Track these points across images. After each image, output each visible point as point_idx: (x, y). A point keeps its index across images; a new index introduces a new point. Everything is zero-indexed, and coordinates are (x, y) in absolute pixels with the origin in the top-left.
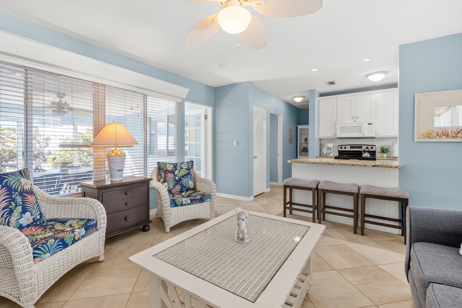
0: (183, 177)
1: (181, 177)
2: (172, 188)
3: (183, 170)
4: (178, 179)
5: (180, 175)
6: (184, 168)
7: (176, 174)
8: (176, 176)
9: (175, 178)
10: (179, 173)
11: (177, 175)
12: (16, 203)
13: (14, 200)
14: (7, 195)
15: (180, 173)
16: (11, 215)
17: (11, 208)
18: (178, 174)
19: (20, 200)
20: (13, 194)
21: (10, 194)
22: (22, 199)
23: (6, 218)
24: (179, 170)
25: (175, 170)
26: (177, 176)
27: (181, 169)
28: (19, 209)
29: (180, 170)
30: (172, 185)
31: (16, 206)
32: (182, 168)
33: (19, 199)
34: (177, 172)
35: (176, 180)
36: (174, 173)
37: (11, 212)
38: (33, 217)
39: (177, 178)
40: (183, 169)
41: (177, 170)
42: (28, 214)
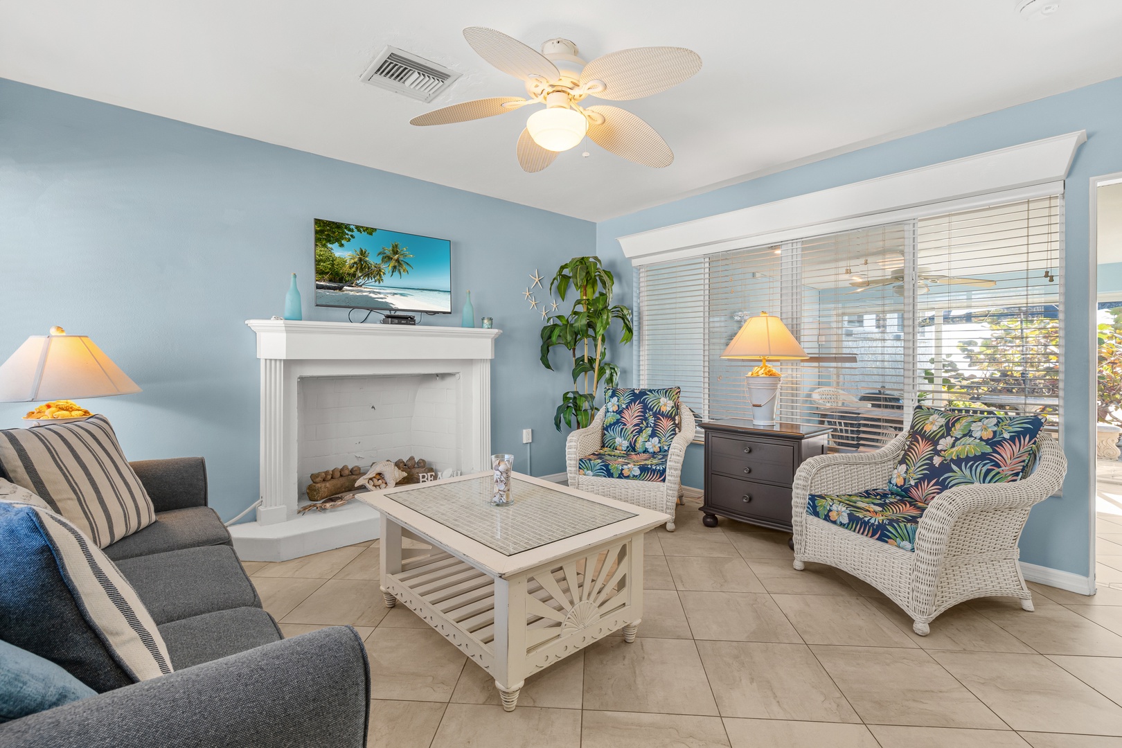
0: (958, 462)
1: (952, 460)
2: (912, 486)
3: (968, 442)
4: (937, 465)
5: (952, 453)
6: (977, 434)
7: (939, 448)
8: (937, 453)
9: (931, 459)
10: (953, 446)
11: (941, 450)
12: (647, 424)
13: (646, 419)
14: (642, 412)
15: (954, 449)
16: (639, 434)
17: (641, 427)
18: (945, 451)
19: (653, 422)
20: (646, 413)
21: (644, 412)
22: (655, 420)
23: (634, 436)
24: (957, 439)
25: (943, 436)
26: (939, 455)
27: (965, 436)
28: (649, 431)
29: (959, 439)
30: (915, 477)
31: (647, 427)
32: (969, 434)
33: (651, 420)
34: (944, 443)
35: (931, 465)
36: (936, 443)
37: (640, 431)
38: (659, 445)
39: (937, 461)
40: (971, 436)
41: (948, 434)
42: (656, 439)
